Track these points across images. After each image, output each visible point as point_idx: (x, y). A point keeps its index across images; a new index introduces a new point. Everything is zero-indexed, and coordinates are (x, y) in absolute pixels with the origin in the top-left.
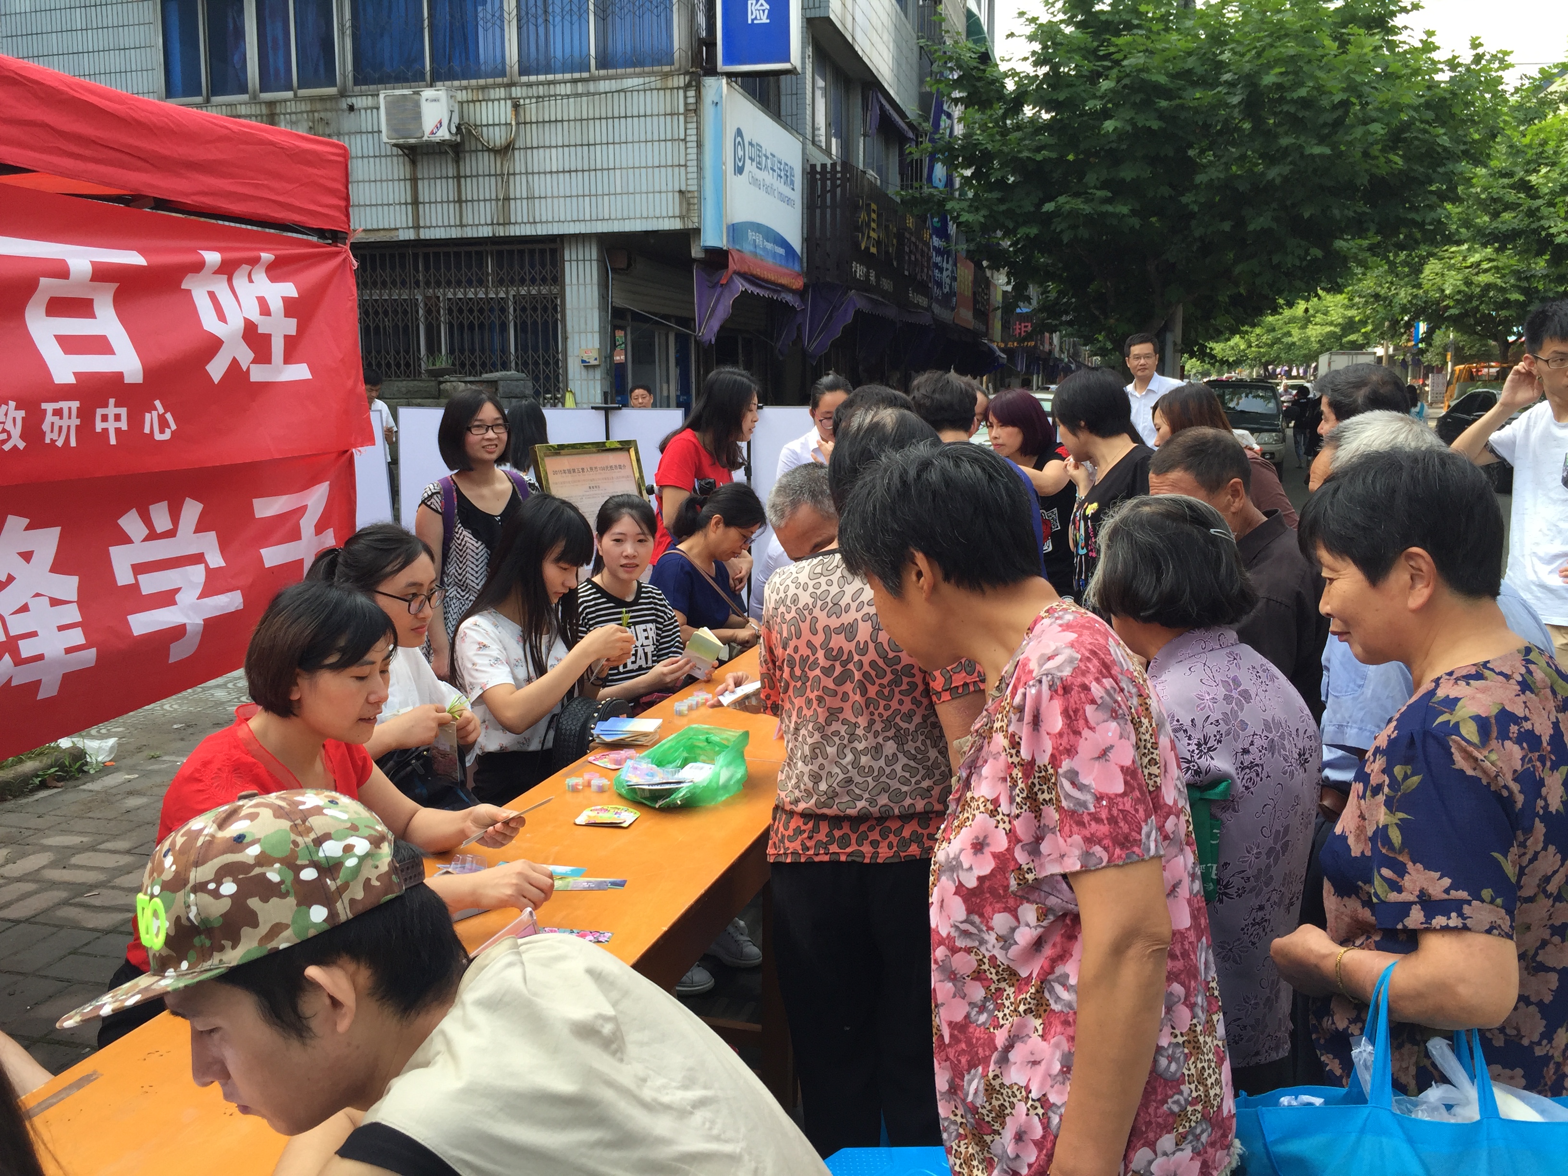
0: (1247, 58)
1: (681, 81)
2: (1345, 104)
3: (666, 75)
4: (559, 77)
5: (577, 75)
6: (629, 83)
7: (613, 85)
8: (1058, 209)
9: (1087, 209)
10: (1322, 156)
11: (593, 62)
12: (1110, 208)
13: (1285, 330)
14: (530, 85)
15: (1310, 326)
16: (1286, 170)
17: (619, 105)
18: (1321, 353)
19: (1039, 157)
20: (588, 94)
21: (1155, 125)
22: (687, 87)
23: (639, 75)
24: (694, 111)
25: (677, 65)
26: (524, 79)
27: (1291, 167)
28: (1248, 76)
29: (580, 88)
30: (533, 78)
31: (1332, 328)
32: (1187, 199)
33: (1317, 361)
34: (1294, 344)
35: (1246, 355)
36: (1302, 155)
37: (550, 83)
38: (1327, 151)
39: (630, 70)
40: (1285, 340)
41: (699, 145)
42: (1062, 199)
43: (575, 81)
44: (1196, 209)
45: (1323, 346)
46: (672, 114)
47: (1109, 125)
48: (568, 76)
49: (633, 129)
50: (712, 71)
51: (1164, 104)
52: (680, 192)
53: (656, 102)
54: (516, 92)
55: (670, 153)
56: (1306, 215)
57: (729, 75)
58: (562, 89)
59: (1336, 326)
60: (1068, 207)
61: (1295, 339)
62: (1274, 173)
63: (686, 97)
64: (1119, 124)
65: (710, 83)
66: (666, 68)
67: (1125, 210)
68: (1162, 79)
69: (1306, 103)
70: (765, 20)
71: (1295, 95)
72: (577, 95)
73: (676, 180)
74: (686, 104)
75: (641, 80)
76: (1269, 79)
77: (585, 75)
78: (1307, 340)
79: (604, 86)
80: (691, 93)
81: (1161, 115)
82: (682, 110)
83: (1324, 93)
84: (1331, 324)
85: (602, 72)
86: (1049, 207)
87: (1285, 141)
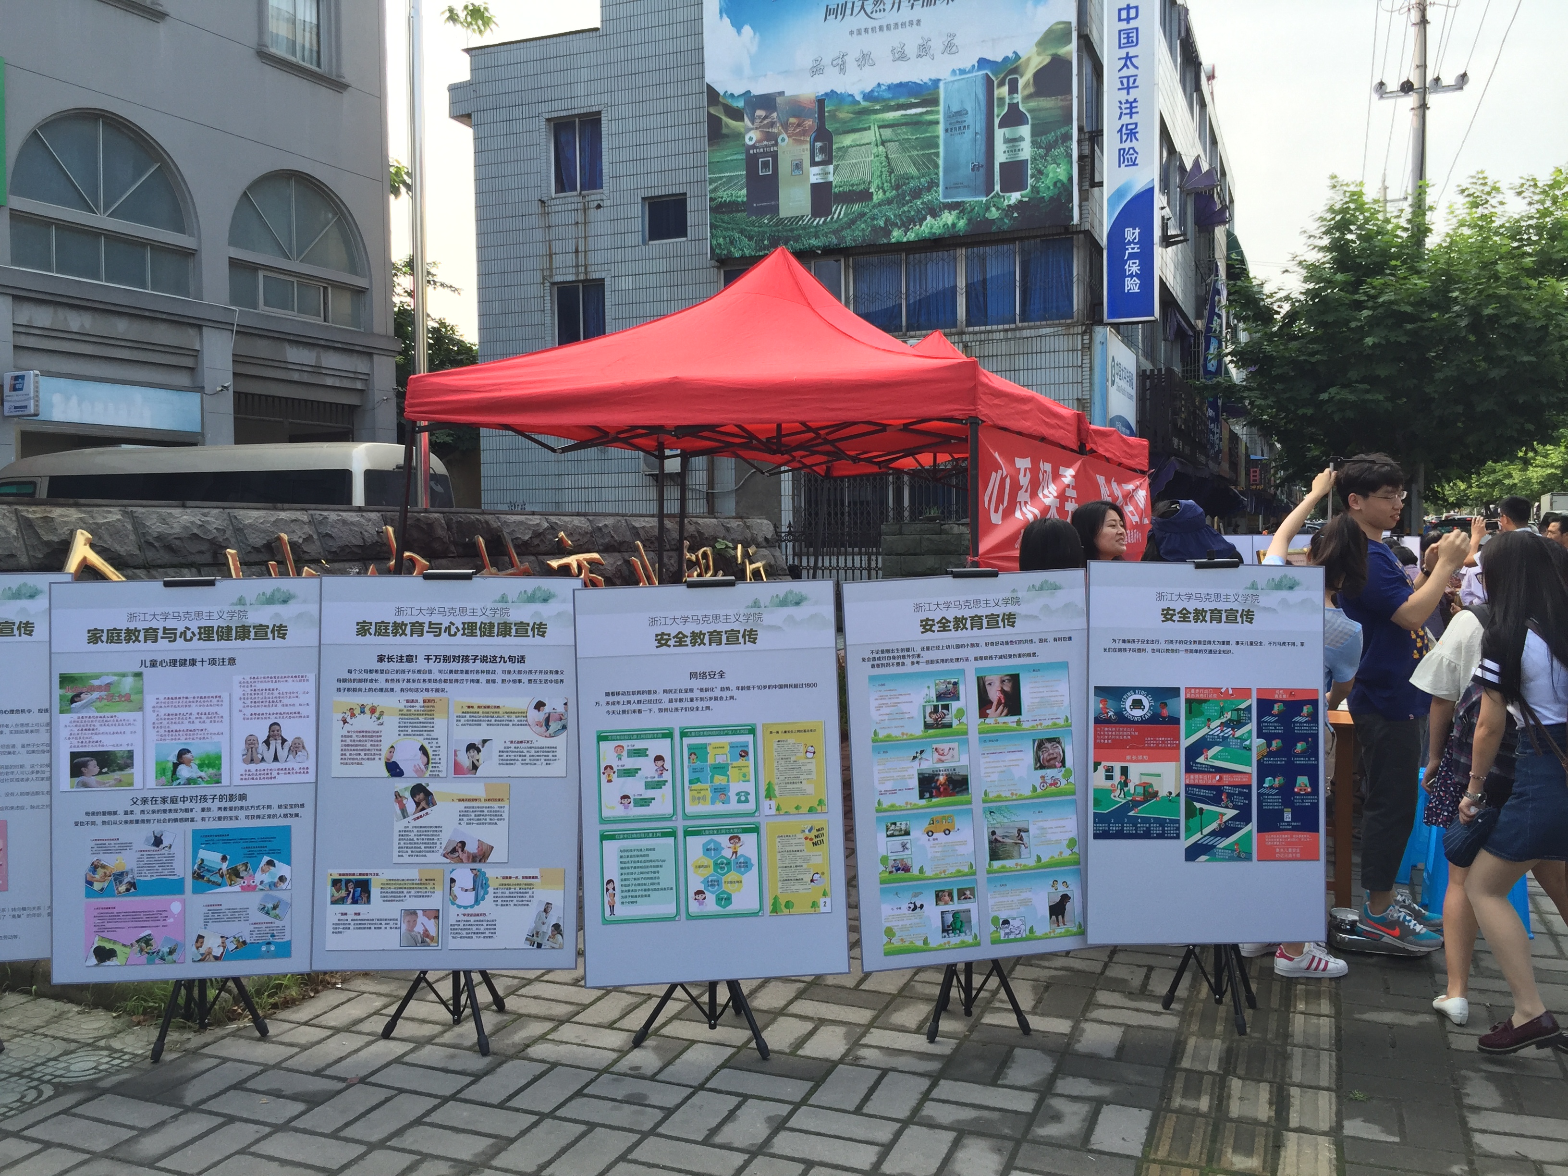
0: (1471, 296)
1: (1080, 329)
2: (1545, 328)
3: (1068, 326)
4: (995, 327)
5: (1007, 326)
6: (1044, 331)
7: (1032, 333)
8: (1331, 399)
9: (1352, 397)
10: (1528, 362)
11: (1017, 318)
12: (1368, 396)
13: (1506, 472)
14: (975, 333)
15: (1531, 468)
16: (1504, 372)
17: (1036, 345)
18: (1544, 493)
19: (1313, 360)
20: (1015, 339)
21: (1403, 340)
22: (1083, 333)
23: (1050, 326)
24: (1088, 348)
25: (1075, 319)
26: (971, 329)
27: (1506, 370)
28: (1473, 307)
29: (1010, 334)
30: (977, 329)
31: (1553, 470)
32: (1429, 389)
33: (1539, 501)
34: (1515, 485)
35: (1466, 495)
36: (1515, 362)
37: (989, 332)
38: (1533, 359)
39: (1044, 323)
40: (1507, 482)
41: (1091, 369)
42: (1333, 390)
43: (1006, 331)
44: (1436, 396)
45: (1545, 486)
46: (1073, 350)
47: (1369, 341)
48: (1001, 327)
49: (1047, 360)
50: (1101, 322)
51: (1409, 326)
52: (1078, 399)
53: (1061, 343)
54: (966, 338)
55: (1071, 375)
56: (1521, 401)
57: (1112, 325)
58: (996, 336)
59: (1556, 468)
60: (1338, 397)
61: (1516, 481)
62: (1496, 373)
63: (1083, 340)
64: (1376, 341)
65: (1099, 331)
66: (1069, 321)
67: (1381, 397)
68: (1409, 309)
69: (1516, 327)
70: (1137, 290)
71: (1508, 322)
72: (1007, 339)
73: (1075, 392)
74: (1083, 344)
75: (1052, 330)
76: (1488, 311)
77: (1013, 326)
78: (1528, 482)
79: (1026, 333)
80: (1087, 337)
81: (1407, 333)
82: (1080, 347)
83: (1530, 318)
84: (1552, 466)
85: (1026, 324)
86: (1324, 396)
87: (1502, 353)
